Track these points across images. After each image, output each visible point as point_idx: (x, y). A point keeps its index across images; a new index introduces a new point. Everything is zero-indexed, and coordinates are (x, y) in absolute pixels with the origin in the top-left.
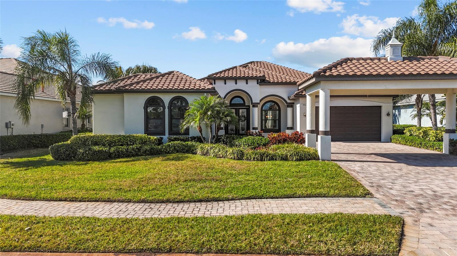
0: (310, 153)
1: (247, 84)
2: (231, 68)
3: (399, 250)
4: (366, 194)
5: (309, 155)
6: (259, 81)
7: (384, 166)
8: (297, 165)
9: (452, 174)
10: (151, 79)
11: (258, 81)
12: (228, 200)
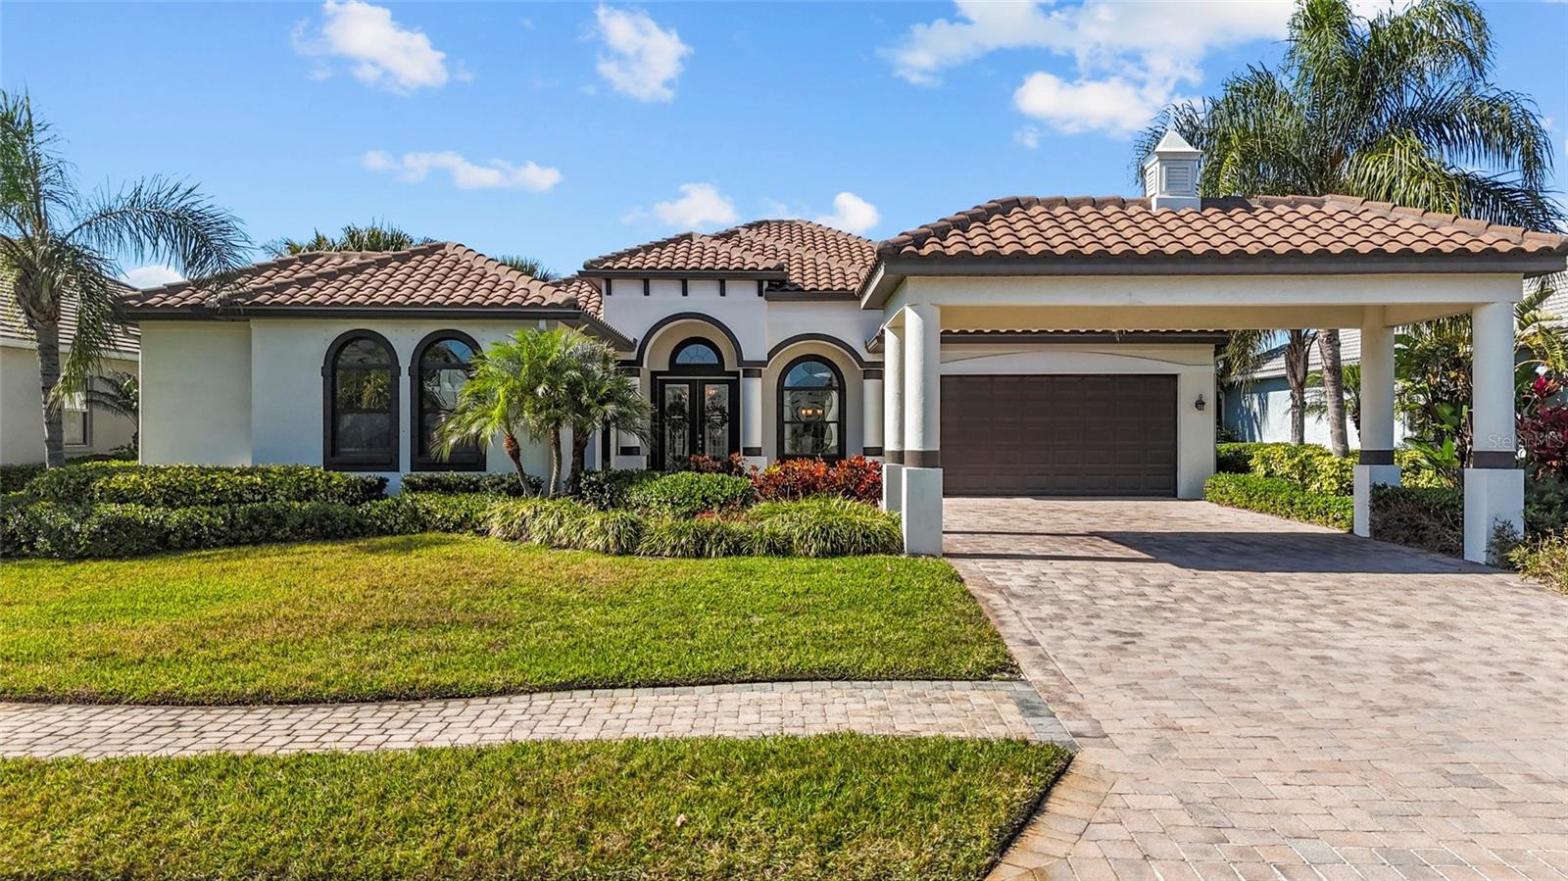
0: (872, 528)
1: (723, 294)
2: (670, 241)
3: (993, 865)
4: (992, 670)
5: (866, 536)
6: (766, 285)
7: (1116, 574)
8: (812, 571)
9: (1336, 602)
10: (358, 269)
11: (760, 286)
12: (487, 692)
